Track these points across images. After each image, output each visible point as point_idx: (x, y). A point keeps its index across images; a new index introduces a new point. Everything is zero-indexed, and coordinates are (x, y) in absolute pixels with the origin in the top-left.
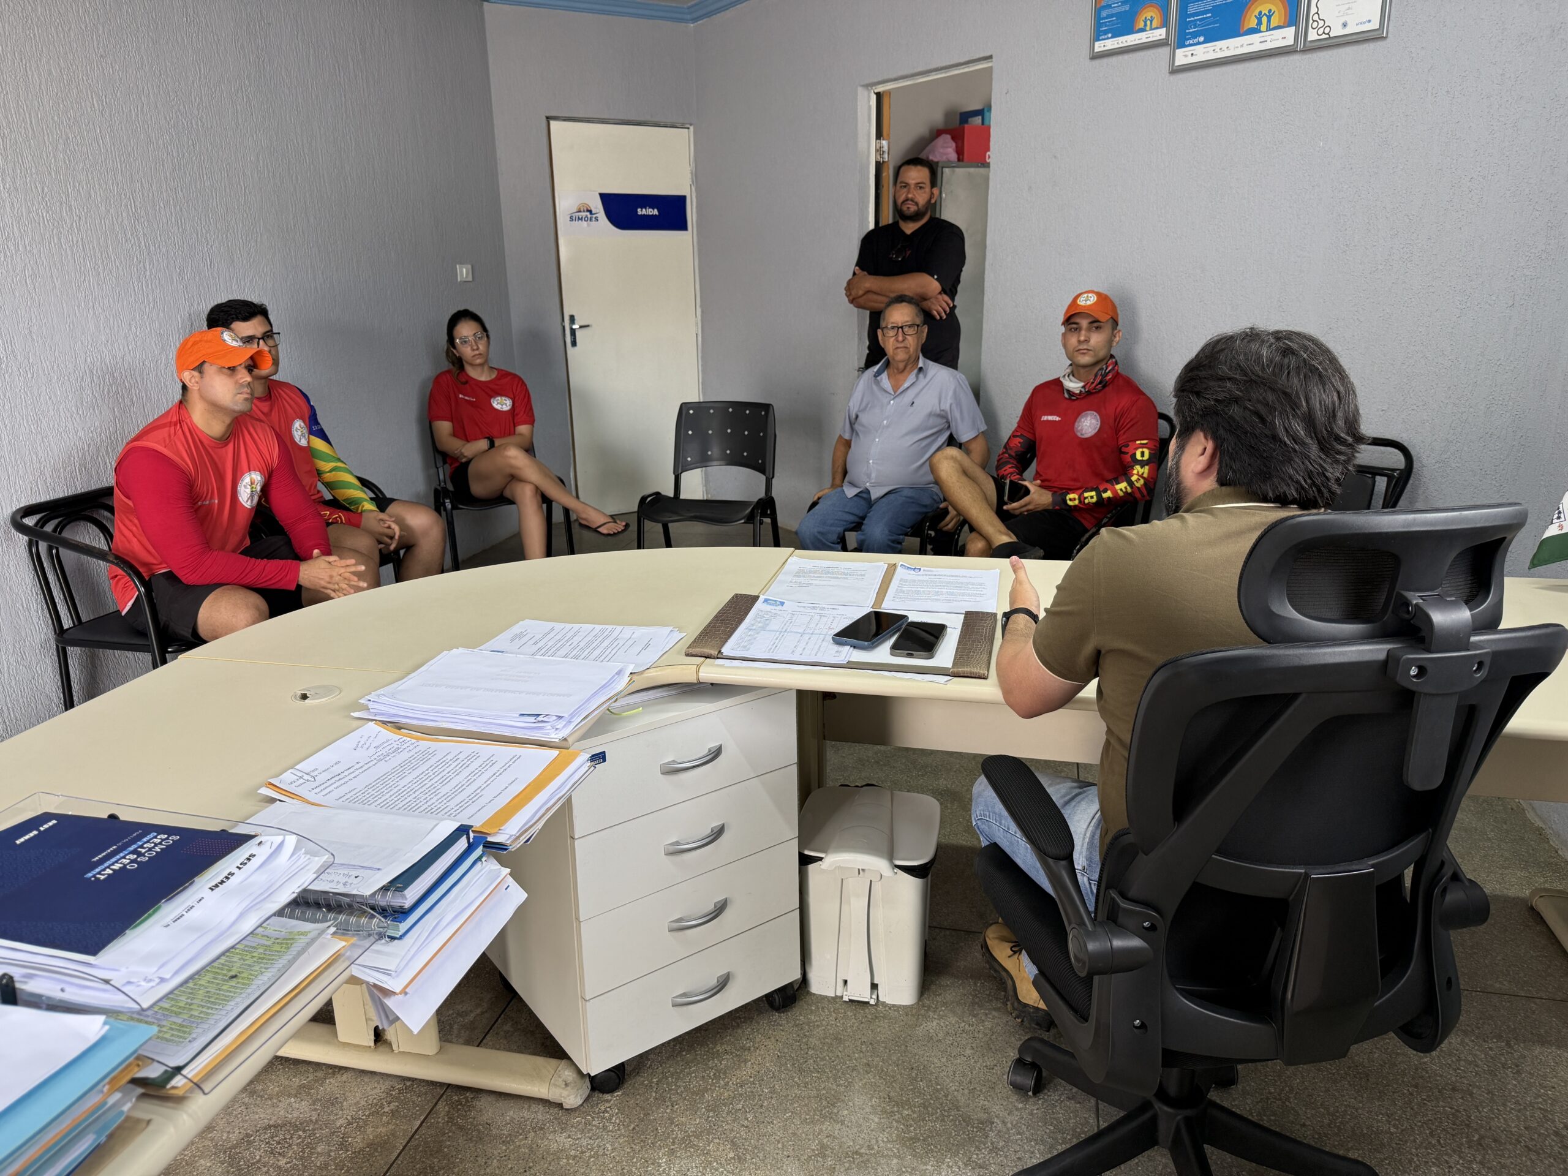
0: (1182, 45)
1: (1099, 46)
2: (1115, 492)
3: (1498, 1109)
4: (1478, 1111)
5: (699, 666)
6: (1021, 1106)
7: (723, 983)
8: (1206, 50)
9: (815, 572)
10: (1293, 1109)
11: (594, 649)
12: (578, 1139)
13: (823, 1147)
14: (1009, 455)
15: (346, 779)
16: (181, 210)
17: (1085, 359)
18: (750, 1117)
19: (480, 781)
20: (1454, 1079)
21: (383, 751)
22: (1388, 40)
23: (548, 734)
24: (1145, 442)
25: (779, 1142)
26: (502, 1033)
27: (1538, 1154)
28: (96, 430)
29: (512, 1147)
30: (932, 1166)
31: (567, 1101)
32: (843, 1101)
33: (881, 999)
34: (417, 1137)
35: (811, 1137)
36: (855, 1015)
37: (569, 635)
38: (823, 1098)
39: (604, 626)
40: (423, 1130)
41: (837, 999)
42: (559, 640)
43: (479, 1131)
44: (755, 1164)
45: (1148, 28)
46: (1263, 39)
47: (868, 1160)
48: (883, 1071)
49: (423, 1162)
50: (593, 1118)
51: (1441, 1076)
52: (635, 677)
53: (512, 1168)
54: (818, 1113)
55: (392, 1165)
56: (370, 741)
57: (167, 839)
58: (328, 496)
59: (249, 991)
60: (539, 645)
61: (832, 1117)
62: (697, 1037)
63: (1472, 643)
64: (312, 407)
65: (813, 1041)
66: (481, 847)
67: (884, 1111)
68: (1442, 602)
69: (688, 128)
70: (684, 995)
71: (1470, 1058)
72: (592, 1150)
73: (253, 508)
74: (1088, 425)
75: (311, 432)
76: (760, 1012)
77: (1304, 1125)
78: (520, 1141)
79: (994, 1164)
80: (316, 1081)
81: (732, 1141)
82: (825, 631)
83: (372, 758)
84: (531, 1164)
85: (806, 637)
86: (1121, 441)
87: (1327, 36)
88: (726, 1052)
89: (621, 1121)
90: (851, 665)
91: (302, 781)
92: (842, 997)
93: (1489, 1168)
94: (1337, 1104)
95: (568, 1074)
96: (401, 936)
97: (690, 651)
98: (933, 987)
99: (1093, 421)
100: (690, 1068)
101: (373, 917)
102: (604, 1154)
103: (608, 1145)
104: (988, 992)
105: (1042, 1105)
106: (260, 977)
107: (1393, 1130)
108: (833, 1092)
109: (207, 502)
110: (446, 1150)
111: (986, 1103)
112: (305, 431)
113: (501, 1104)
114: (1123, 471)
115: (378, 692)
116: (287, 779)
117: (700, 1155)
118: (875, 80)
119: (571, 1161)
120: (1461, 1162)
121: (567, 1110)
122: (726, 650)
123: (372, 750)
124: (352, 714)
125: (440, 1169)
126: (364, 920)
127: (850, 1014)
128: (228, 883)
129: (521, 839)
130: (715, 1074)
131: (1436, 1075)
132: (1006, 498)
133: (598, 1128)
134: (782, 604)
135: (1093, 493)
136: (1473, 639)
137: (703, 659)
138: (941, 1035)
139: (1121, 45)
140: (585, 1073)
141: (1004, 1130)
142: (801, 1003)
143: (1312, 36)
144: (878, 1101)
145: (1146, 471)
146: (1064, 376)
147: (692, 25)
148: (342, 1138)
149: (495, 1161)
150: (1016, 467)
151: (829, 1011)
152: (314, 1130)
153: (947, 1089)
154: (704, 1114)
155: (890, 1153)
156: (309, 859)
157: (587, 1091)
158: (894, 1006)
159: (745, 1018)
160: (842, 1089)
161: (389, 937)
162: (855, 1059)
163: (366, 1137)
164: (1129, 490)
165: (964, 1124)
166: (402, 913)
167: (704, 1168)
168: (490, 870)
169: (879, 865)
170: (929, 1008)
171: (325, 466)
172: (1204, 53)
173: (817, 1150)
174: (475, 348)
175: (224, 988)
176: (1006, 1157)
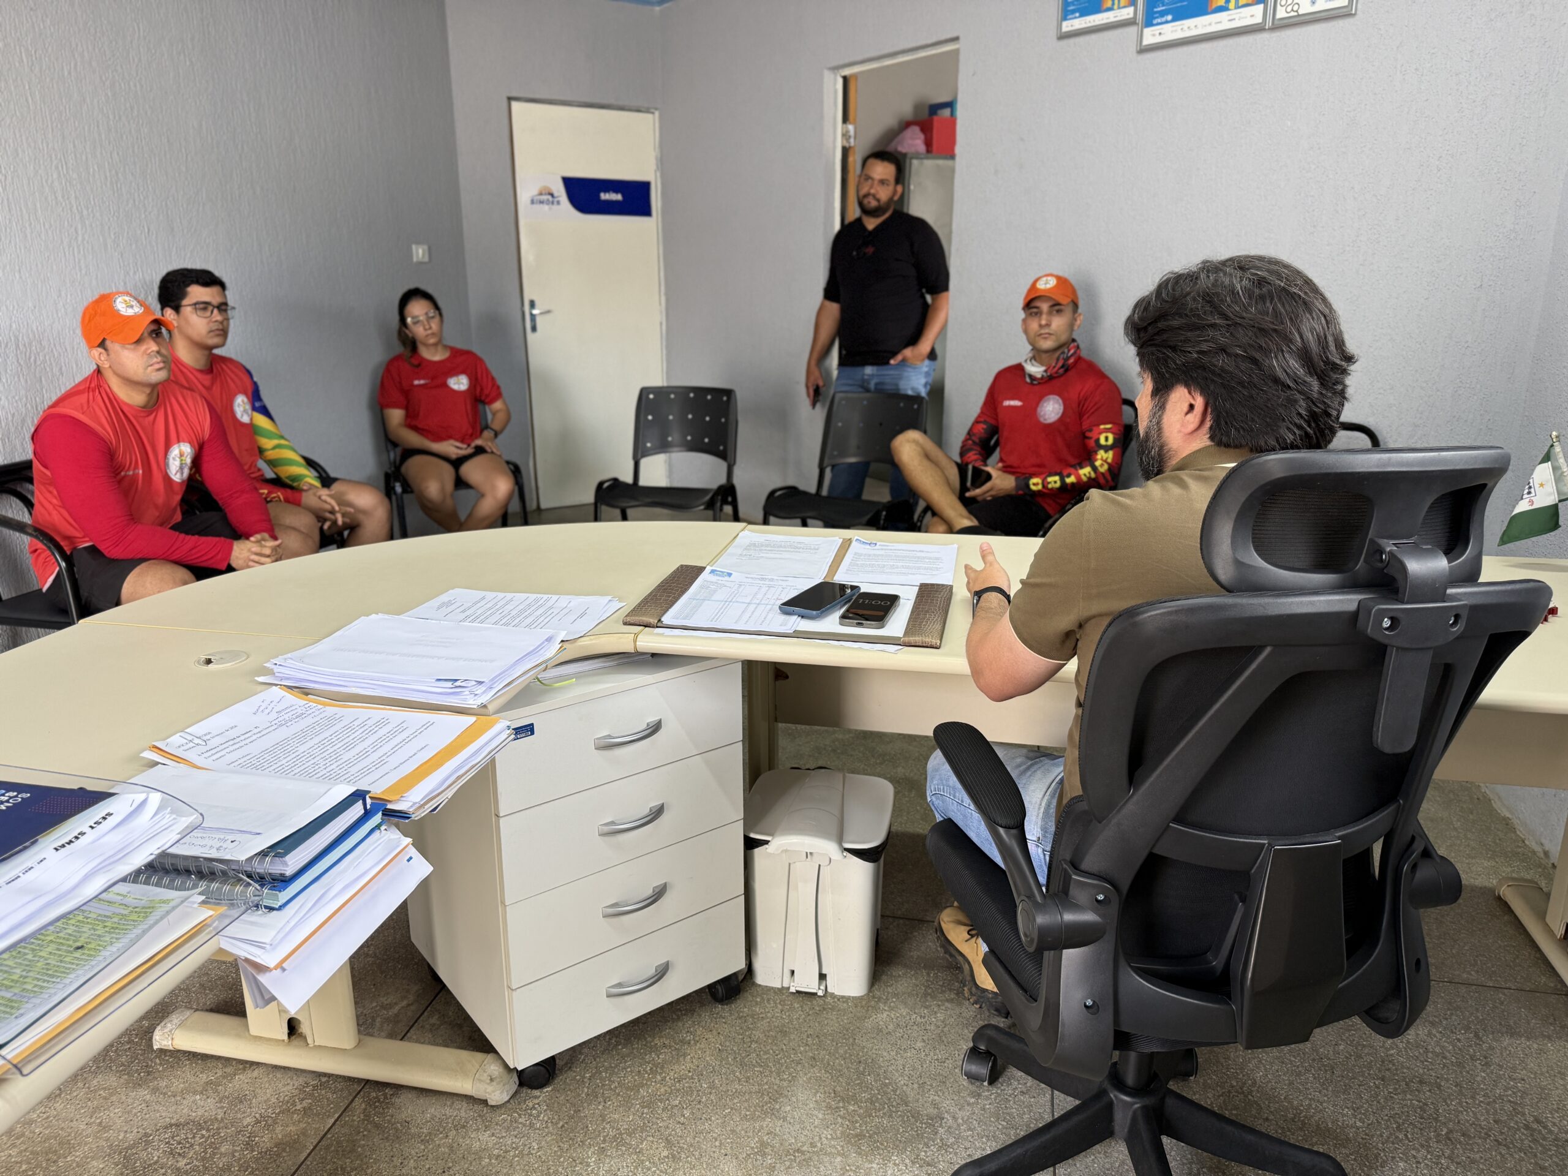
0: (1149, 23)
1: (1068, 26)
2: (1078, 477)
3: (1466, 1102)
4: (1447, 1104)
5: (636, 635)
6: (973, 1100)
7: (662, 972)
8: (1174, 29)
9: (767, 546)
10: (1256, 1102)
11: (526, 618)
12: (502, 1137)
13: (763, 1144)
14: (973, 441)
15: (242, 744)
16: (117, 173)
17: (1047, 344)
18: (687, 1113)
19: (386, 748)
20: (1421, 1071)
21: (286, 717)
22: (1357, 17)
23: (465, 700)
24: (1109, 426)
25: (716, 1140)
26: (428, 1026)
27: (1509, 1148)
28: (21, 399)
29: (431, 1146)
30: (878, 1164)
31: (492, 1097)
32: (786, 1096)
33: (829, 990)
34: (329, 1136)
35: (751, 1134)
36: (802, 1007)
37: (500, 604)
38: (765, 1093)
39: (539, 596)
40: (336, 1129)
41: (783, 990)
42: (490, 609)
43: (397, 1130)
44: (691, 1163)
45: (1116, 7)
46: (1230, 18)
47: (810, 1158)
48: (829, 1064)
49: (334, 1162)
50: (520, 1115)
51: (1408, 1068)
52: (566, 645)
53: (429, 1168)
54: (759, 1109)
55: (300, 1166)
56: (272, 705)
57: (16, 796)
58: (269, 474)
59: (93, 963)
60: (468, 613)
61: (773, 1113)
62: (635, 1030)
63: (1449, 595)
64: (255, 384)
65: (757, 1034)
66: (380, 813)
67: (829, 1107)
68: (1417, 551)
69: (653, 113)
70: (619, 985)
71: (1438, 1050)
72: (516, 1149)
73: (183, 482)
74: (1051, 409)
75: (254, 409)
76: (702, 1004)
77: (1267, 1119)
78: (441, 1139)
79: (944, 1161)
80: (224, 1077)
81: (667, 1139)
82: (772, 602)
83: (273, 723)
84: (451, 1164)
85: (752, 607)
86: (1085, 426)
87: (1296, 14)
88: (665, 1045)
89: (549, 1118)
90: (798, 635)
91: (191, 745)
92: (789, 988)
93: (1458, 1163)
94: (1301, 1098)
95: (495, 1069)
96: (280, 906)
97: (628, 619)
98: (884, 977)
99: (1057, 406)
100: (625, 1062)
101: (249, 884)
102: (530, 1153)
103: (534, 1144)
104: (941, 983)
105: (995, 1100)
106: (109, 948)
107: (1359, 1124)
108: (775, 1087)
109: (131, 473)
110: (359, 1149)
111: (936, 1098)
112: (248, 407)
113: (422, 1101)
114: (1086, 456)
115: (285, 656)
116: (175, 743)
117: (632, 1153)
118: (841, 62)
119: (493, 1161)
120: (1429, 1157)
121: (492, 1106)
122: (667, 619)
123: (274, 715)
124: (256, 678)
125: (352, 1170)
126: (239, 889)
127: (796, 1005)
128: (77, 843)
129: (426, 807)
130: (651, 1069)
131: (1403, 1067)
132: (969, 484)
133: (524, 1125)
134: (730, 575)
135: (1057, 478)
136: (1450, 591)
137: (642, 628)
138: (891, 1027)
139: (1089, 25)
140: (512, 1067)
141: (955, 1126)
142: (747, 995)
143: (1281, 13)
144: (822, 1096)
145: (1110, 456)
146: (1026, 361)
147: (657, 9)
148: (249, 1137)
149: (412, 1161)
150: (980, 454)
151: (775, 1003)
152: (218, 1129)
153: (896, 1084)
154: (638, 1110)
155: (833, 1150)
156: (174, 819)
157: (515, 1087)
158: (843, 997)
159: (686, 1010)
160: (785, 1084)
161: (266, 907)
162: (801, 1053)
163: (274, 1136)
164: (1093, 475)
165: (913, 1120)
166: (282, 881)
167: (636, 1167)
168: (392, 839)
169: (827, 848)
170: (879, 999)
171: (267, 443)
172: (1172, 32)
173: (757, 1147)
174: (427, 327)
175: (66, 959)
176: (956, 1154)
